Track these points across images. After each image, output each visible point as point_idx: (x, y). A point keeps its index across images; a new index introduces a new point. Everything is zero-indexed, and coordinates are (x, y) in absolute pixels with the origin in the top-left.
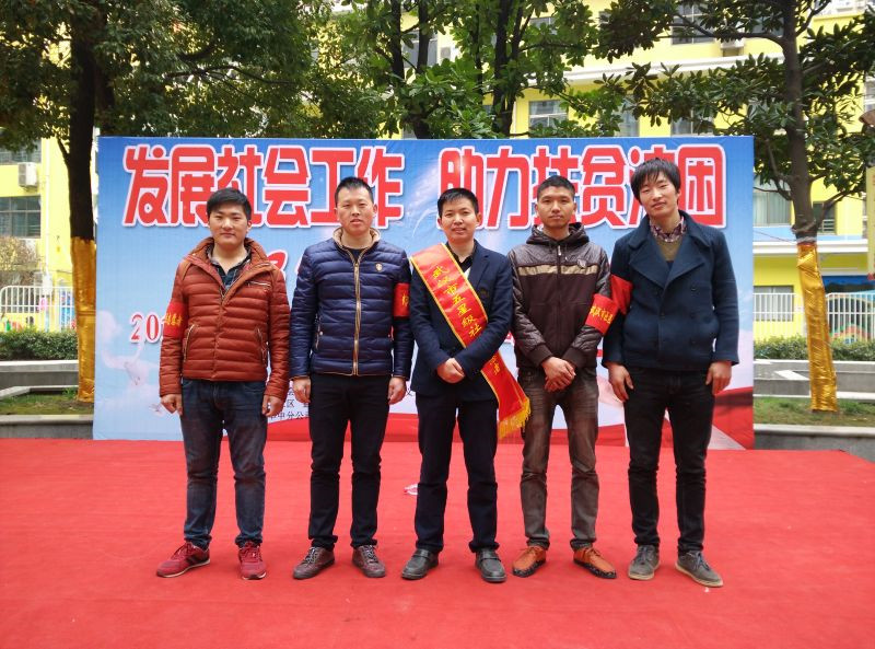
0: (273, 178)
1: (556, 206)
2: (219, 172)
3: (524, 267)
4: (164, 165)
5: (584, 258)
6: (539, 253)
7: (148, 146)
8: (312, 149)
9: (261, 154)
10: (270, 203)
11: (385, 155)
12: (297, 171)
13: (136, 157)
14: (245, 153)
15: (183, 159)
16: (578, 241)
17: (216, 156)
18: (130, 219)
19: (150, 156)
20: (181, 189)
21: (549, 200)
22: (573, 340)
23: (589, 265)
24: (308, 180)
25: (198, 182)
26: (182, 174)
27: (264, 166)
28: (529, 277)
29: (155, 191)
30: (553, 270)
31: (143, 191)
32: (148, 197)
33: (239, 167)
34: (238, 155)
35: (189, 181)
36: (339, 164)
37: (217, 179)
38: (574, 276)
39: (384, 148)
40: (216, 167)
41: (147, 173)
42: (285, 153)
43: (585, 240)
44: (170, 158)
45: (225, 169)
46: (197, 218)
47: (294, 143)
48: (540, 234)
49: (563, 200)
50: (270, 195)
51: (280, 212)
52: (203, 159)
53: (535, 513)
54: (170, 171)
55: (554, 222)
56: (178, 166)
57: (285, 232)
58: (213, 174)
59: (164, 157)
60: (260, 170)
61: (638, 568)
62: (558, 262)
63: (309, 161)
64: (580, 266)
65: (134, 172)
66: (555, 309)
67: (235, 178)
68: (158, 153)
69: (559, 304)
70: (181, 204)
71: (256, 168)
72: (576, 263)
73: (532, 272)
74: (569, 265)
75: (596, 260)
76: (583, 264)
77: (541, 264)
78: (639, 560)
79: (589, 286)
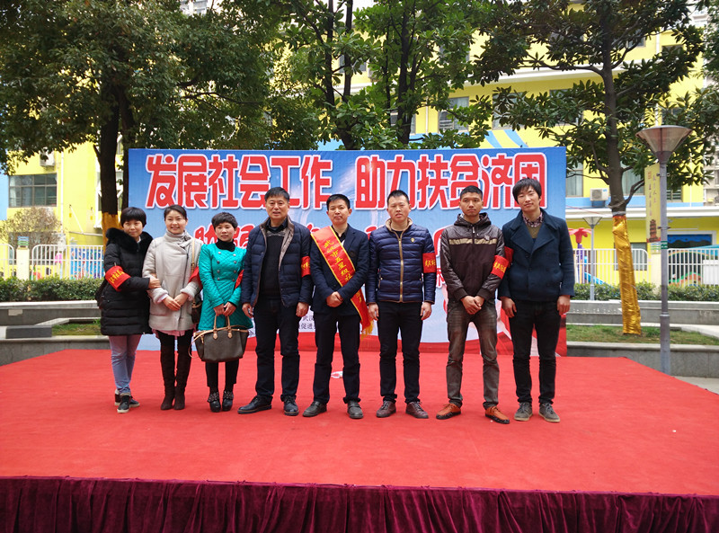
0: (245, 176)
1: (471, 204)
2: (210, 172)
3: (452, 239)
4: (173, 168)
5: (488, 235)
6: (461, 231)
7: (162, 155)
8: (271, 157)
9: (238, 161)
10: (244, 193)
11: (320, 161)
12: (261, 172)
13: (154, 163)
14: (227, 160)
15: (185, 164)
16: (485, 224)
17: (208, 162)
18: (150, 204)
19: (164, 162)
20: (185, 184)
21: (467, 200)
22: (483, 283)
23: (491, 239)
24: (269, 177)
25: (195, 179)
26: (185, 174)
27: (239, 168)
28: (455, 245)
29: (167, 185)
30: (470, 241)
31: (159, 185)
32: (163, 189)
33: (223, 169)
34: (222, 161)
35: (190, 179)
36: (289, 167)
37: (208, 178)
38: (482, 245)
39: (319, 156)
40: (208, 169)
41: (161, 173)
42: (253, 160)
43: (489, 223)
44: (177, 163)
45: (214, 170)
46: (195, 203)
47: (260, 153)
48: (462, 220)
49: (475, 200)
50: (243, 187)
51: (250, 199)
52: (199, 164)
53: (455, 384)
54: (177, 172)
55: (470, 213)
56: (182, 169)
57: (253, 212)
58: (206, 174)
59: (173, 163)
60: (237, 171)
61: (520, 414)
62: (473, 237)
63: (269, 165)
64: (486, 239)
65: (153, 172)
66: (471, 264)
67: (220, 177)
68: (169, 160)
69: (473, 262)
70: (184, 193)
71: (234, 170)
72: (483, 238)
73: (457, 242)
74: (479, 238)
75: (496, 235)
76: (487, 238)
77: (462, 238)
78: (520, 410)
79: (493, 250)
